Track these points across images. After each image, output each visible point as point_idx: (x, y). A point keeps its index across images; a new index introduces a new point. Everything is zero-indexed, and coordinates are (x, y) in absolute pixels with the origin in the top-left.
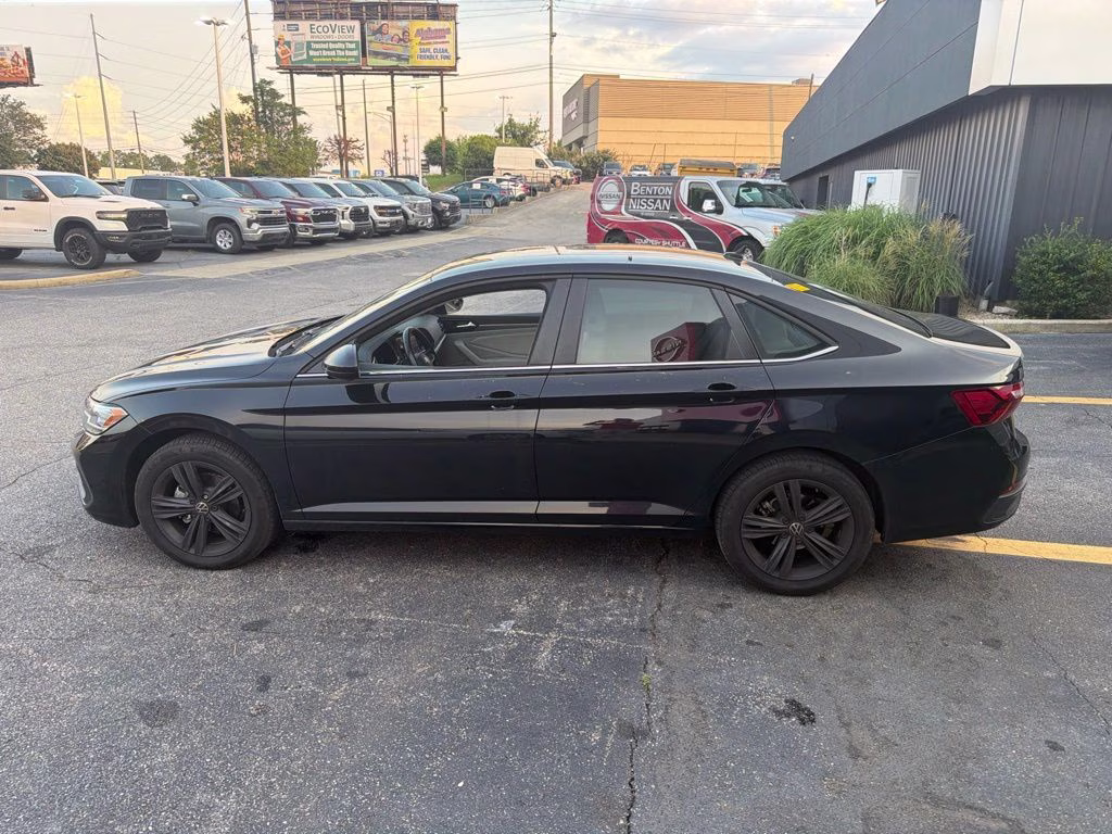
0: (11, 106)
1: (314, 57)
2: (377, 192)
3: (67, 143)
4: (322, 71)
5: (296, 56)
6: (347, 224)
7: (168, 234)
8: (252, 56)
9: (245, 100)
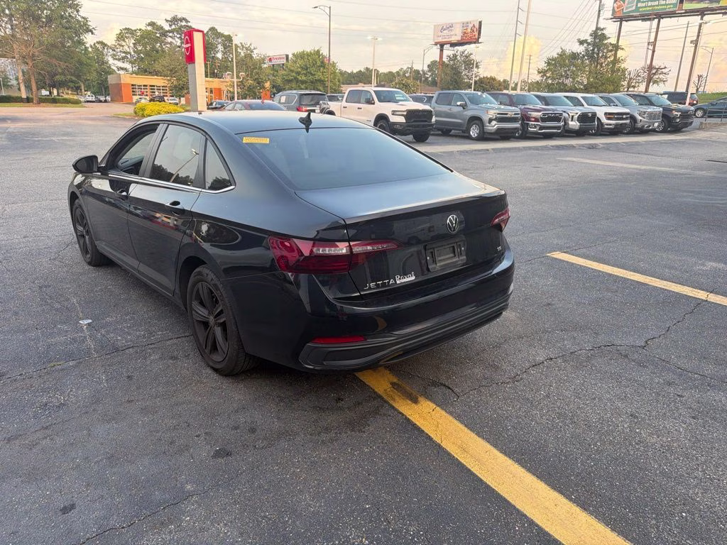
0: (466, 56)
1: (641, 7)
2: (617, 103)
3: (489, 77)
4: (645, 17)
5: (627, 9)
6: (574, 124)
7: (432, 125)
8: (599, 11)
9: (581, 43)
